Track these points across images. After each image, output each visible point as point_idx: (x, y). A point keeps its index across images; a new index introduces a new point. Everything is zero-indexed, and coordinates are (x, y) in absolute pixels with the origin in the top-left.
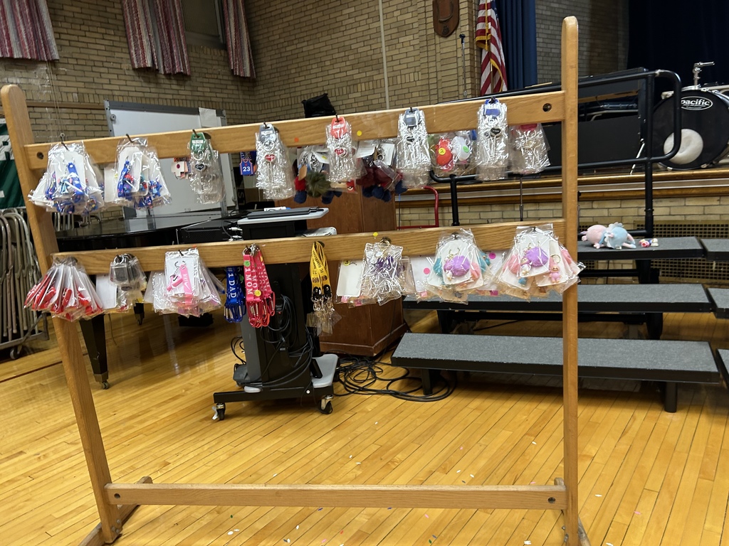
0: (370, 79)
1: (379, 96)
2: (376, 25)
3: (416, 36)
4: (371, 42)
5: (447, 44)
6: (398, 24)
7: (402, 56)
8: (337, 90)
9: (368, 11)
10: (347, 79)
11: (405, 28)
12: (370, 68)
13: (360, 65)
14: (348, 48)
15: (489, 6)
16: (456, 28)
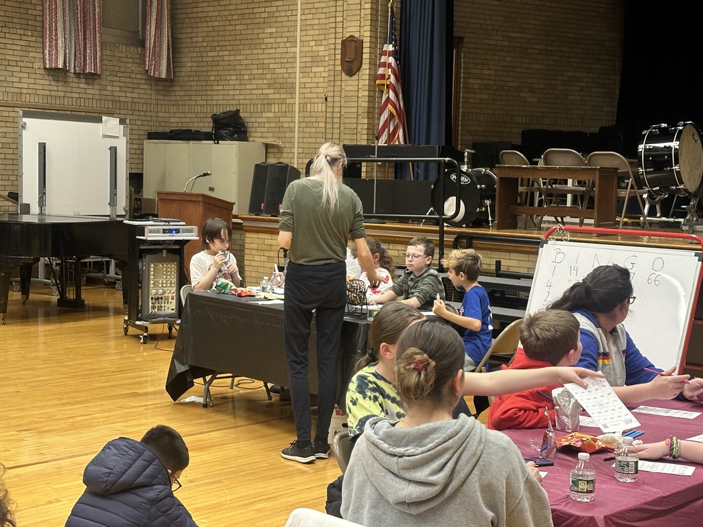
0: (283, 102)
1: (289, 120)
2: (293, 50)
3: (327, 69)
4: (288, 65)
5: (351, 83)
6: (312, 54)
7: (312, 85)
8: (252, 106)
9: (288, 34)
10: (263, 97)
11: (318, 59)
12: (284, 91)
13: (276, 86)
14: (266, 66)
15: (391, 54)
16: (359, 69)
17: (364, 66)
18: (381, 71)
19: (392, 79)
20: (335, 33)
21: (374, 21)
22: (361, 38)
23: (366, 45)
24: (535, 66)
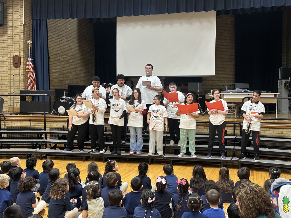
5: (17, 70)
6: (1, 61)
11: (4, 62)
15: (31, 61)
16: (20, 66)
17: (21, 65)
18: (27, 67)
19: (31, 69)
20: (10, 54)
21: (24, 51)
22: (20, 56)
23: (22, 58)
24: (71, 66)
